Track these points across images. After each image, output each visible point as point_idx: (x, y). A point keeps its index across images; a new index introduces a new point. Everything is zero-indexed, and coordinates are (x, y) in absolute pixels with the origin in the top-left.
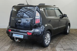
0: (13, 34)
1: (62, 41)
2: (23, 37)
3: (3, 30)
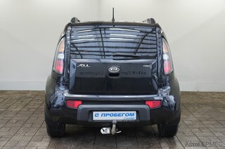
0: (94, 113)
2: (134, 117)
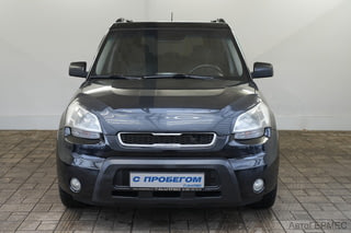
1: (302, 186)
3: (16, 139)
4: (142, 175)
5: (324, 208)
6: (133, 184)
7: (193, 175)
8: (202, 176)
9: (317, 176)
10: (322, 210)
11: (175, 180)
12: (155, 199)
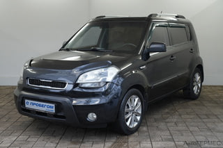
4: (30, 101)
5: (184, 134)
6: (27, 106)
7: (50, 105)
8: (54, 105)
9: (187, 114)
10: (182, 135)
11: (42, 106)
12: (36, 115)
